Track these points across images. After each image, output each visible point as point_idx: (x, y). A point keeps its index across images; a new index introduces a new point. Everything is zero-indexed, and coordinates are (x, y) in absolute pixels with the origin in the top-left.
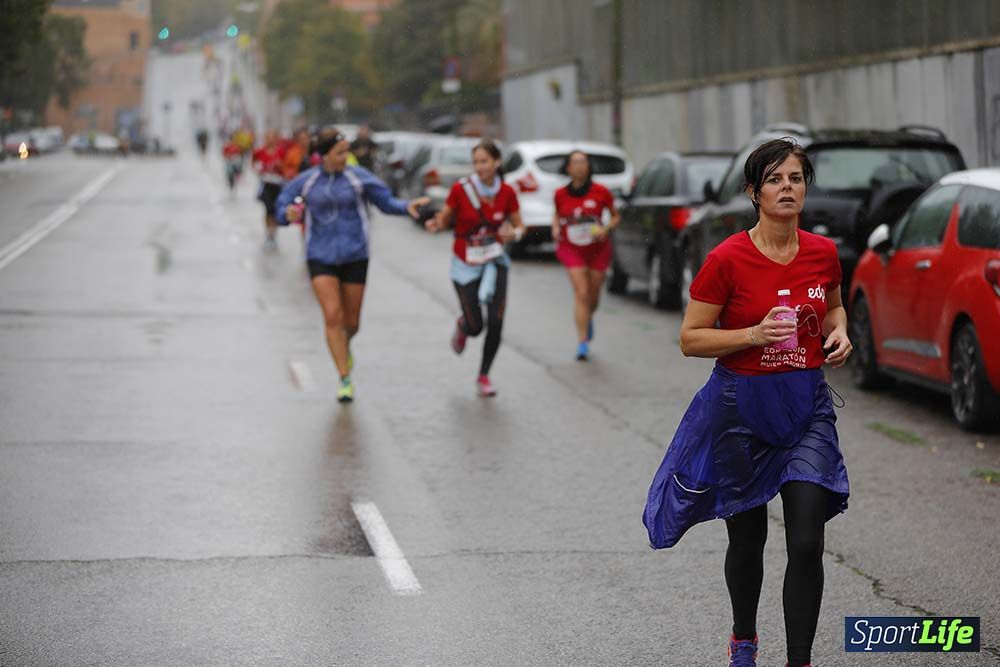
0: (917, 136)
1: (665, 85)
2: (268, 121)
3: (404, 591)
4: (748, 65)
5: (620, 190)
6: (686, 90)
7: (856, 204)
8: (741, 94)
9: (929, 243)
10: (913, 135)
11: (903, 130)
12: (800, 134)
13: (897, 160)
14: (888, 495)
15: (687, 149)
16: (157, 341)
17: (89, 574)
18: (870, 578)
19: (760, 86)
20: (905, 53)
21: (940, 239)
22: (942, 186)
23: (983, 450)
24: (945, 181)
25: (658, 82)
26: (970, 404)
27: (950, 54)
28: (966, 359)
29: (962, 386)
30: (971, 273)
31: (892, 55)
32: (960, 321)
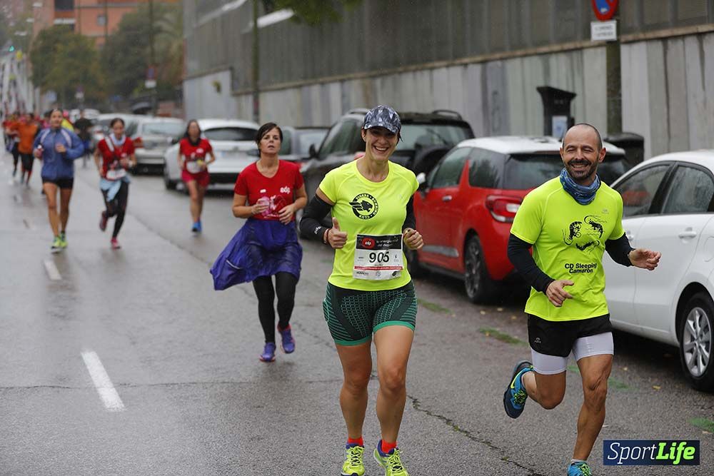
0: (443, 116)
1: (286, 84)
3: (114, 409)
4: (338, 71)
6: (300, 87)
7: (406, 159)
8: (335, 90)
9: (451, 185)
10: (439, 116)
11: (435, 112)
13: (432, 132)
14: (425, 344)
15: (300, 125)
18: (411, 398)
19: (347, 84)
20: (437, 64)
21: (458, 182)
22: (458, 148)
23: (485, 316)
24: (460, 145)
25: (282, 82)
26: (477, 286)
27: (466, 65)
28: (474, 257)
29: (471, 275)
30: (477, 204)
31: (430, 65)
32: (470, 234)
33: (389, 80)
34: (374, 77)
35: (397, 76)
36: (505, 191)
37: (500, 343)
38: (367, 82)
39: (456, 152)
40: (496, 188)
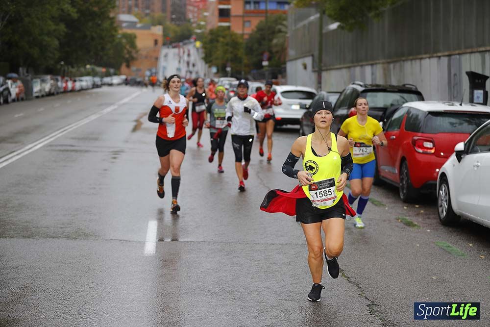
0: (408, 88)
1: (342, 66)
2: (205, 75)
3: (148, 254)
4: (370, 59)
5: (306, 105)
6: (349, 67)
7: (381, 113)
9: (396, 129)
10: (406, 87)
11: (404, 85)
12: (361, 86)
13: (403, 98)
16: (115, 158)
17: (36, 244)
19: (375, 67)
20: (424, 56)
21: (399, 128)
22: (403, 107)
23: (405, 210)
24: (404, 105)
25: (340, 64)
26: (405, 191)
27: (439, 57)
28: (405, 173)
29: (403, 184)
30: (408, 141)
31: (420, 56)
32: (403, 159)
33: (398, 65)
34: (389, 63)
35: (402, 63)
36: (423, 135)
37: (404, 226)
38: (386, 65)
39: (402, 109)
40: (419, 132)
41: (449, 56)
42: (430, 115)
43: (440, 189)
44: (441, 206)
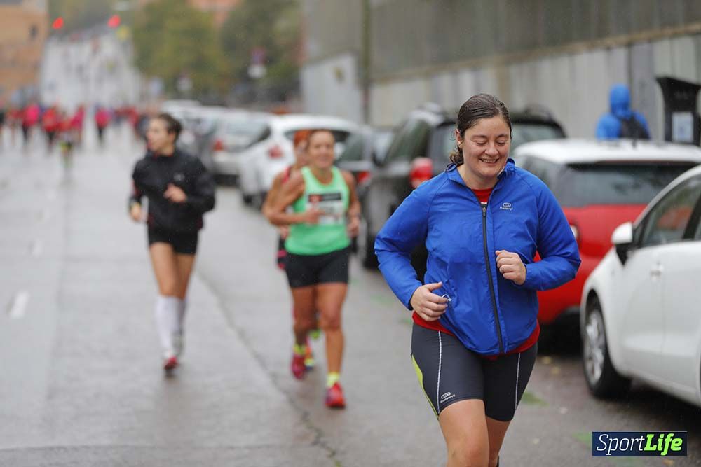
10: (533, 115)
11: (527, 111)
19: (480, 72)
20: (577, 46)
35: (534, 62)
38: (502, 69)
41: (629, 45)
42: (570, 172)
43: (588, 322)
44: (591, 358)
